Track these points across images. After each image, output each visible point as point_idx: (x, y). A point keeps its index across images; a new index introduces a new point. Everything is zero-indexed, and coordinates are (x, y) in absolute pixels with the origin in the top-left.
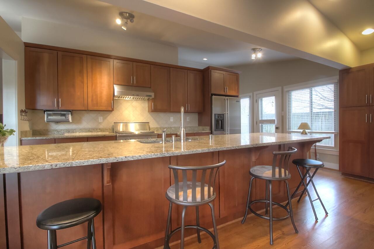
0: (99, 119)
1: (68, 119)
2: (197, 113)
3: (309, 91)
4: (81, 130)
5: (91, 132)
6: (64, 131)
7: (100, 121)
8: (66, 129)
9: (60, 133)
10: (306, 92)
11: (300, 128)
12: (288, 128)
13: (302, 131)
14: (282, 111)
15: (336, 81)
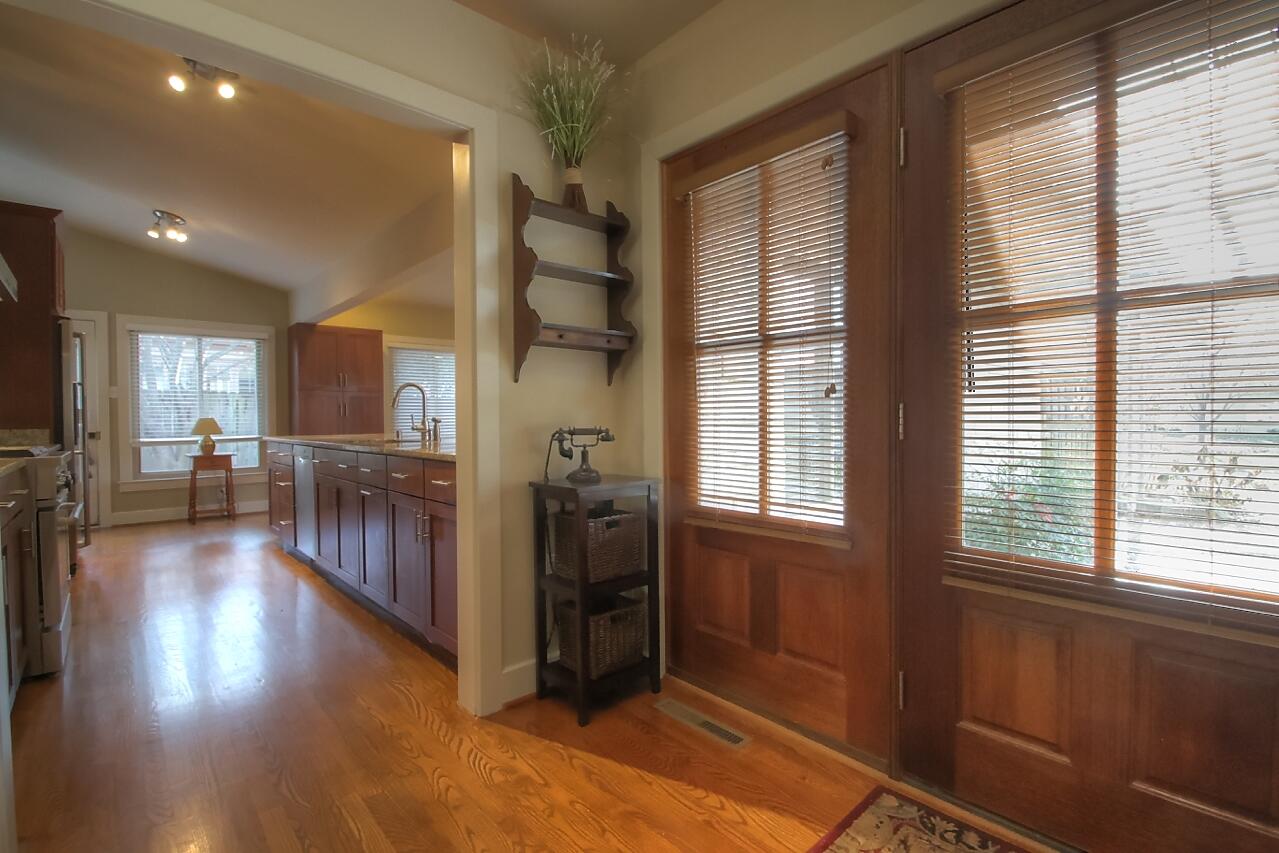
11: (196, 432)
12: (131, 434)
13: (199, 438)
14: (111, 384)
15: (265, 336)
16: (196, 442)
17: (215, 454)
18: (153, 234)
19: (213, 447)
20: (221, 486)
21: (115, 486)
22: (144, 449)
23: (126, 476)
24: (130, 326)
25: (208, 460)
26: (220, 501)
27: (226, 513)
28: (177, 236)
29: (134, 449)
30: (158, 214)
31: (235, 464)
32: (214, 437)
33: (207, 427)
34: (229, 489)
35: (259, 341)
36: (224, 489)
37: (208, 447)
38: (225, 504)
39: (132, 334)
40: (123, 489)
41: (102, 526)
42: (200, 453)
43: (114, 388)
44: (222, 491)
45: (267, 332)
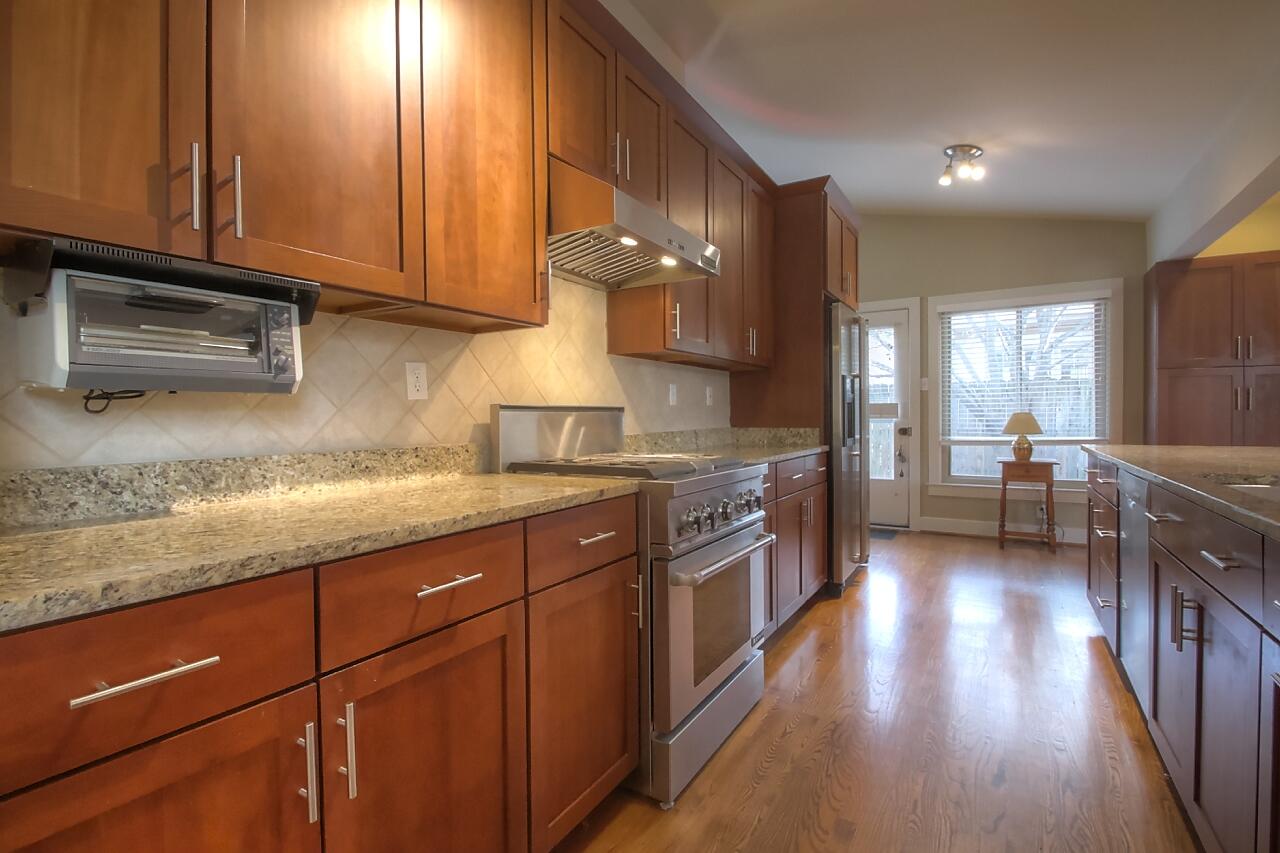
0: (410, 379)
1: (285, 368)
2: (728, 373)
3: (1015, 317)
4: (308, 464)
5: (368, 472)
6: (164, 474)
7: (412, 395)
8: (186, 464)
9: (127, 496)
10: (1006, 318)
11: (1009, 431)
12: (941, 432)
13: (1015, 438)
14: (921, 377)
15: (1108, 293)
16: (1010, 442)
17: (1032, 459)
18: (945, 181)
19: (1030, 450)
20: (1041, 502)
21: (924, 488)
22: (954, 449)
23: (936, 477)
24: (941, 308)
25: (1024, 467)
26: (1039, 522)
27: (1046, 540)
28: (971, 173)
29: (944, 448)
30: (950, 152)
31: (1059, 475)
32: (1030, 438)
33: (1024, 423)
34: (1049, 508)
35: (1099, 301)
36: (1044, 507)
37: (1023, 451)
38: (1045, 527)
39: (944, 316)
40: (932, 492)
41: (912, 528)
42: (1012, 458)
43: (925, 380)
44: (1042, 509)
45: (1110, 287)
